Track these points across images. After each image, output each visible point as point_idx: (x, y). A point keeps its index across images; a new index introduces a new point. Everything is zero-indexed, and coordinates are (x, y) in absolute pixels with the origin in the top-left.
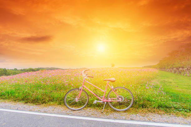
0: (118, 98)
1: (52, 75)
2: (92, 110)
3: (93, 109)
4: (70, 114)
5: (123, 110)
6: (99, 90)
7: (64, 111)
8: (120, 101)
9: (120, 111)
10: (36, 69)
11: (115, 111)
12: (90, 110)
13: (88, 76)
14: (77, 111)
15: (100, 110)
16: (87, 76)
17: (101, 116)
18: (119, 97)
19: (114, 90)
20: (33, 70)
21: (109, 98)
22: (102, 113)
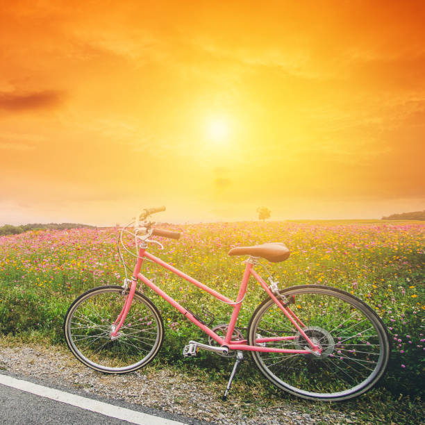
0: (301, 338)
1: (61, 243)
2: (177, 379)
3: (185, 375)
4: (88, 386)
5: (328, 395)
6: (212, 298)
7: (65, 372)
8: (317, 353)
9: (311, 402)
10: (22, 227)
11: (285, 396)
12: (171, 381)
13: (155, 233)
14: (118, 378)
15: (213, 384)
16: (151, 231)
17: (221, 416)
18: (310, 334)
19: (280, 299)
20: (13, 231)
21: (259, 337)
22: (224, 399)
